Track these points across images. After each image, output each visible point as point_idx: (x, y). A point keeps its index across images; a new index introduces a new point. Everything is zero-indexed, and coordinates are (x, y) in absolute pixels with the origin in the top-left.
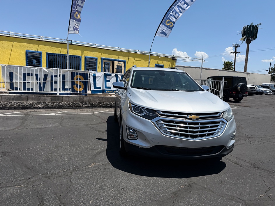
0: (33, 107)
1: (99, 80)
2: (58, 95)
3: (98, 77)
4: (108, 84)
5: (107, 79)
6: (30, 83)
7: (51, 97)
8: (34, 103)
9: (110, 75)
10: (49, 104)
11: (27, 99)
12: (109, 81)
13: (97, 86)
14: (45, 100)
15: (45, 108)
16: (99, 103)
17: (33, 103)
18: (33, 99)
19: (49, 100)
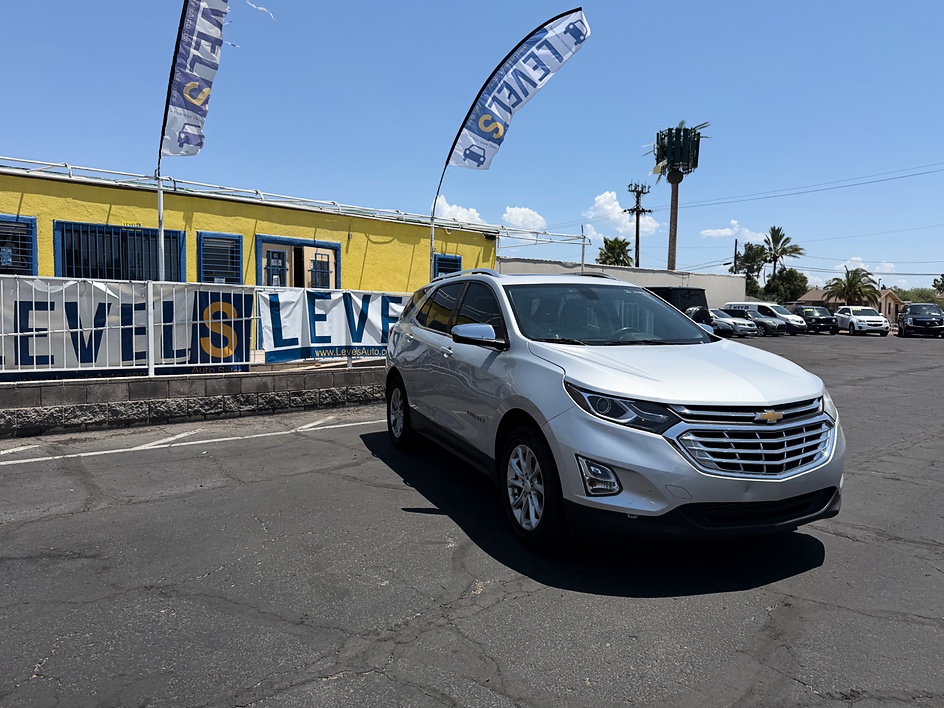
0: (62, 425)
1: (292, 316)
2: (152, 374)
3: (288, 303)
4: (321, 329)
5: (318, 311)
6: (46, 335)
7: (128, 383)
8: (66, 410)
9: (327, 296)
10: (122, 409)
11: (39, 394)
12: (323, 318)
13: (286, 335)
14: (106, 396)
15: (106, 425)
16: (295, 394)
17: (61, 411)
18: (61, 395)
19: (120, 395)
